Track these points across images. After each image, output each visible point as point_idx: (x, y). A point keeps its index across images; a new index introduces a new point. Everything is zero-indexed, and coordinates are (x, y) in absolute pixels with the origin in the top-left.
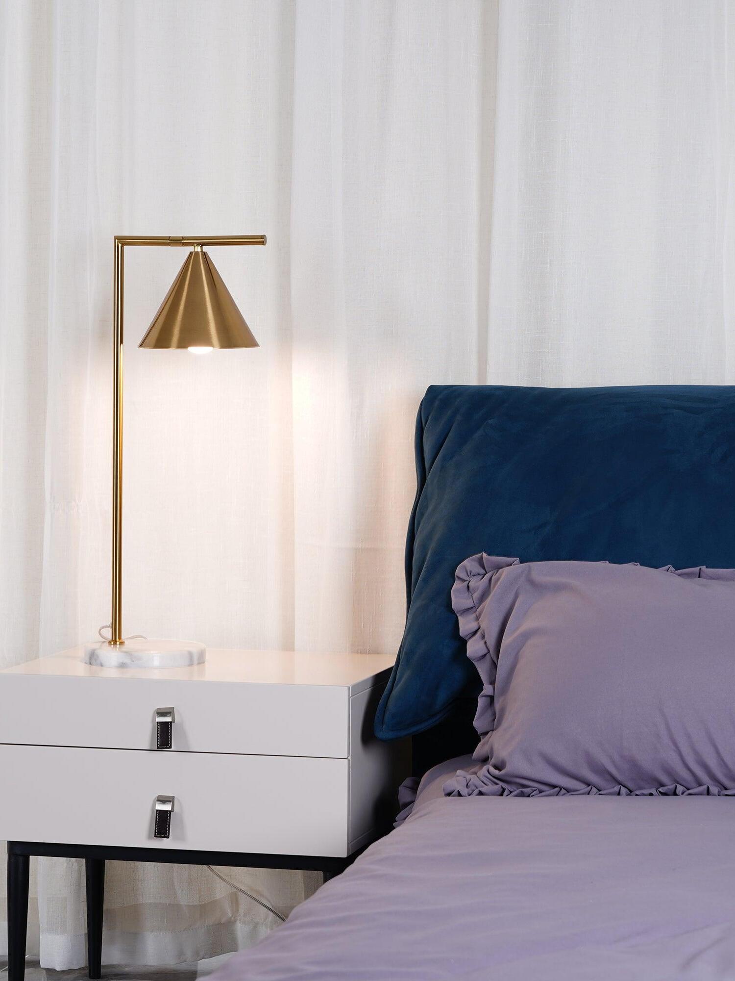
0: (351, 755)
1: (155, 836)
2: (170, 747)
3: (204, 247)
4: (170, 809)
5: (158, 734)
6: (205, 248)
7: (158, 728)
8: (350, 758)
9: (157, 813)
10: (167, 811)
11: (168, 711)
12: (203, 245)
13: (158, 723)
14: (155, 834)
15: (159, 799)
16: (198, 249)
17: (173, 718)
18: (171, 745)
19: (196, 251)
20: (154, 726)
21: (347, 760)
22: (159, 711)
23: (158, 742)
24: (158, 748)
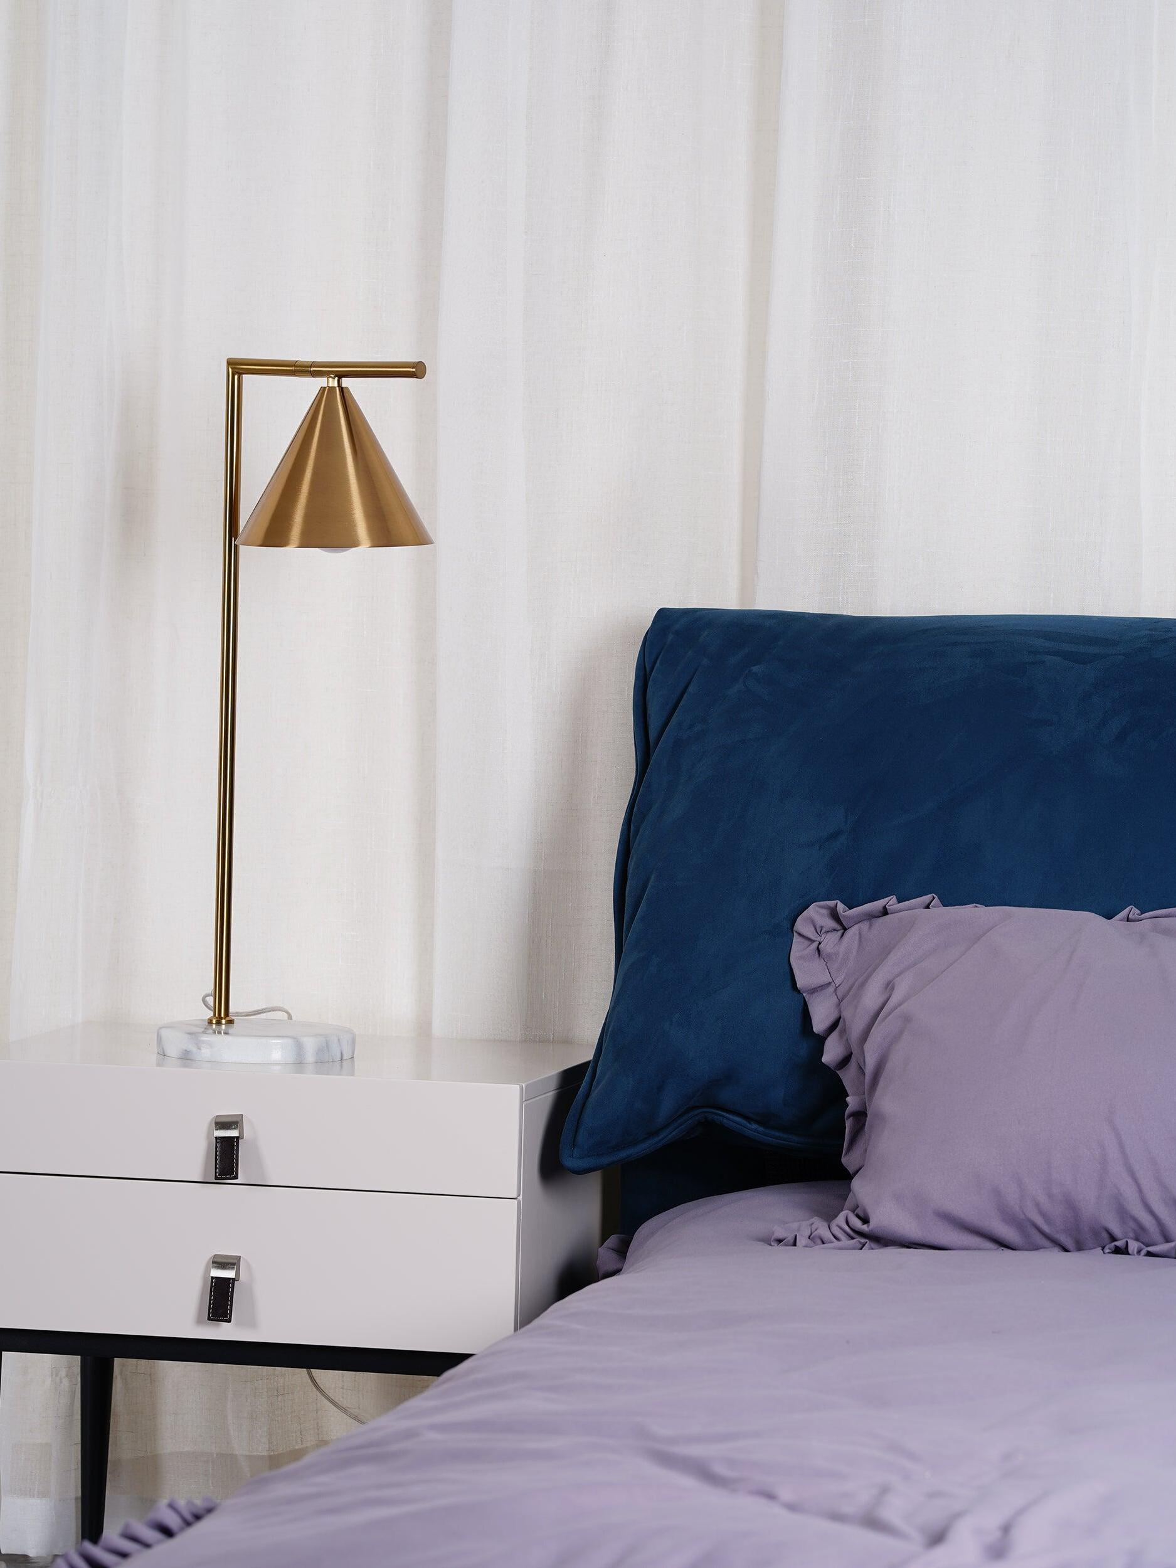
0: (523, 1196)
1: (209, 1319)
2: (236, 1177)
3: (343, 379)
4: (234, 1277)
5: (216, 1155)
6: (346, 382)
7: (216, 1147)
8: (520, 1198)
9: (212, 1282)
10: (229, 1279)
11: (234, 1119)
12: (340, 376)
13: (216, 1138)
14: (209, 1315)
15: (215, 1260)
16: (333, 383)
17: (242, 1132)
18: (237, 1174)
19: (330, 385)
20: (209, 1144)
21: (515, 1201)
22: (219, 1120)
23: (216, 1168)
24: (216, 1178)
